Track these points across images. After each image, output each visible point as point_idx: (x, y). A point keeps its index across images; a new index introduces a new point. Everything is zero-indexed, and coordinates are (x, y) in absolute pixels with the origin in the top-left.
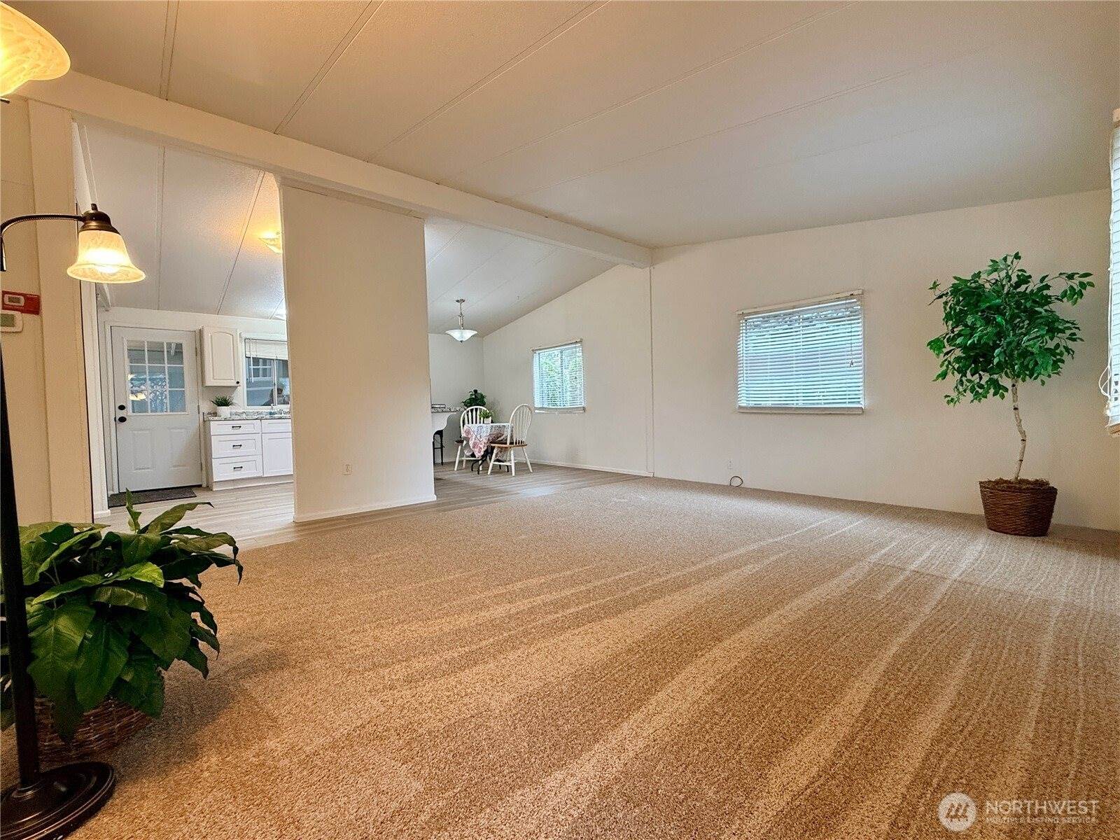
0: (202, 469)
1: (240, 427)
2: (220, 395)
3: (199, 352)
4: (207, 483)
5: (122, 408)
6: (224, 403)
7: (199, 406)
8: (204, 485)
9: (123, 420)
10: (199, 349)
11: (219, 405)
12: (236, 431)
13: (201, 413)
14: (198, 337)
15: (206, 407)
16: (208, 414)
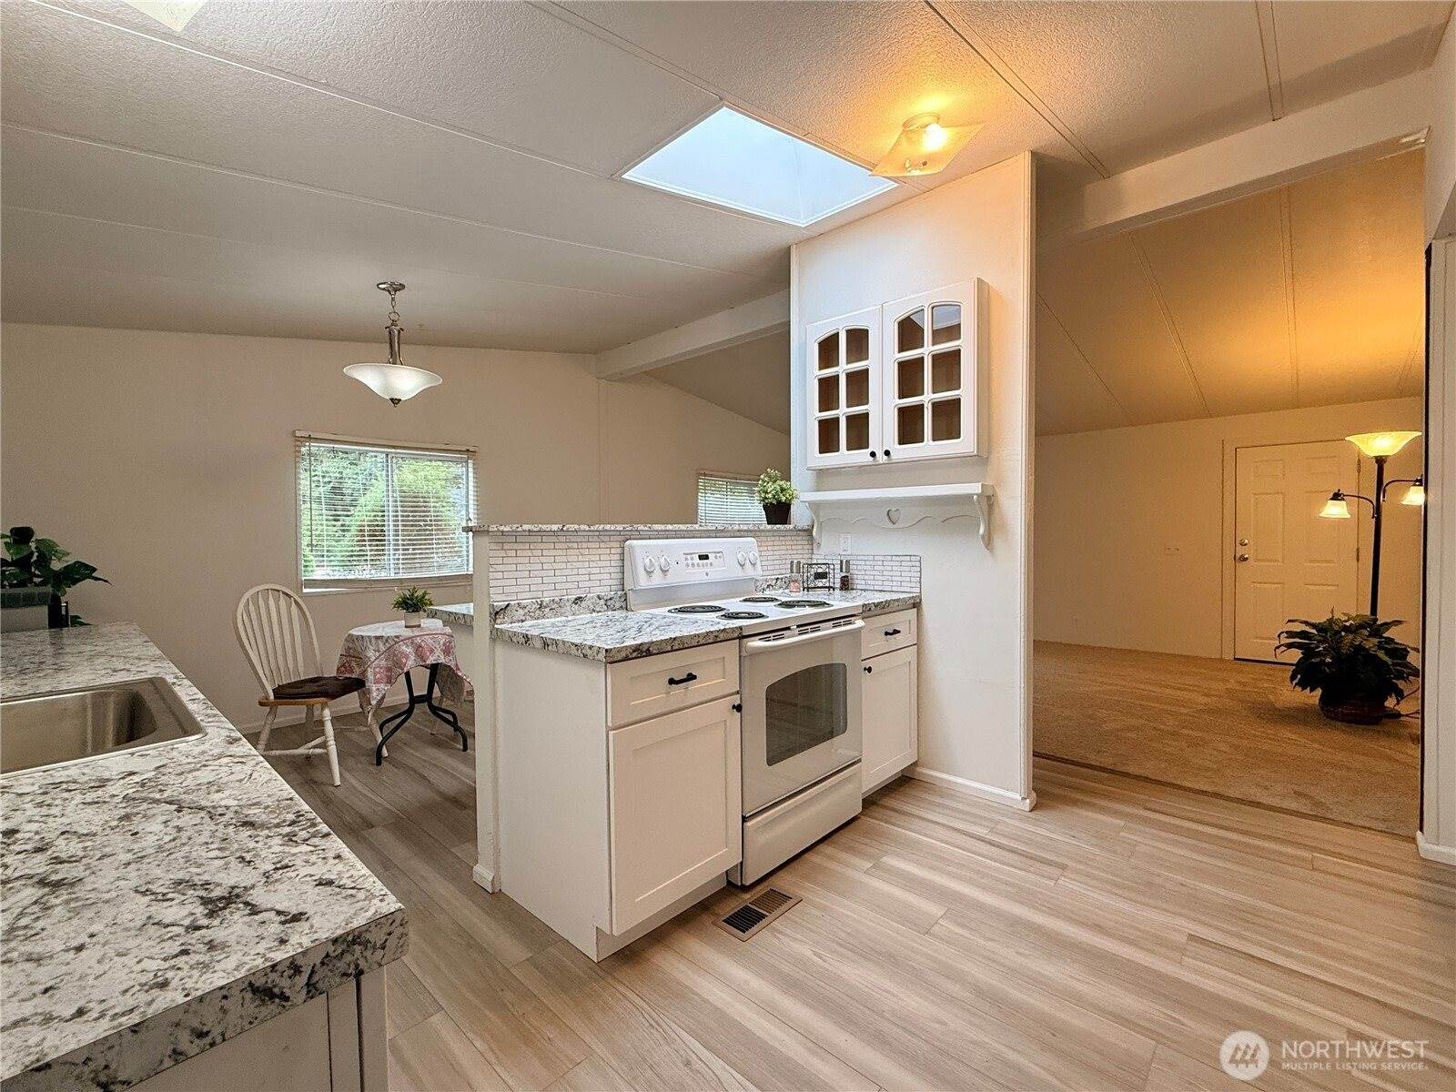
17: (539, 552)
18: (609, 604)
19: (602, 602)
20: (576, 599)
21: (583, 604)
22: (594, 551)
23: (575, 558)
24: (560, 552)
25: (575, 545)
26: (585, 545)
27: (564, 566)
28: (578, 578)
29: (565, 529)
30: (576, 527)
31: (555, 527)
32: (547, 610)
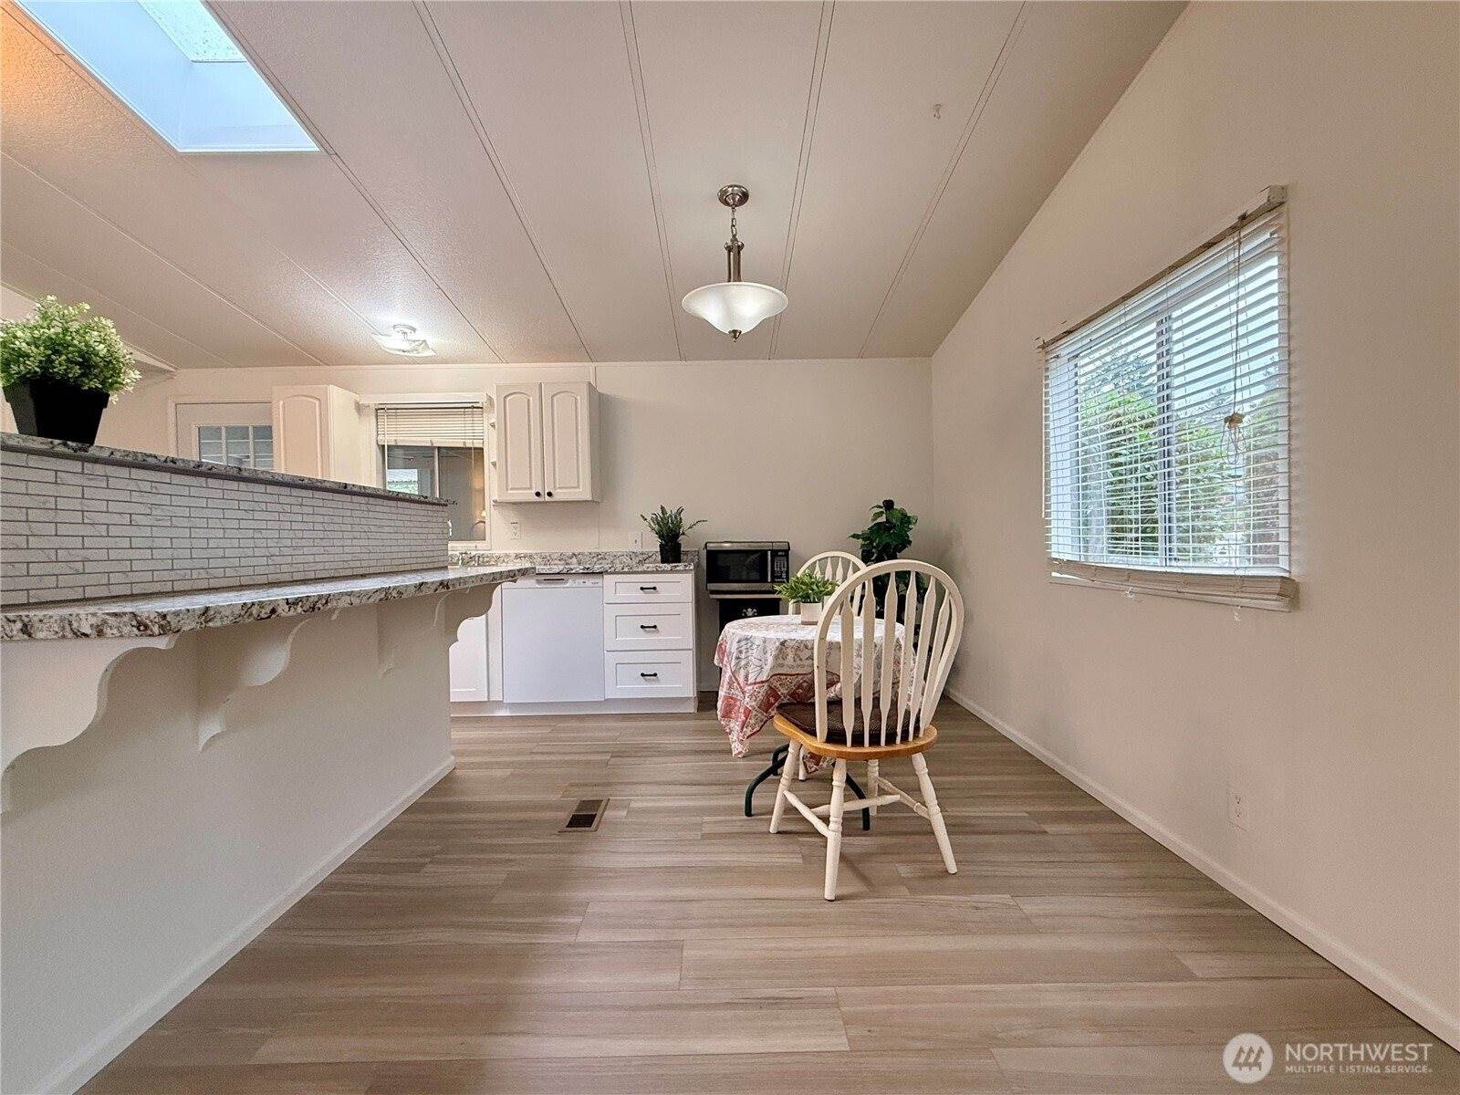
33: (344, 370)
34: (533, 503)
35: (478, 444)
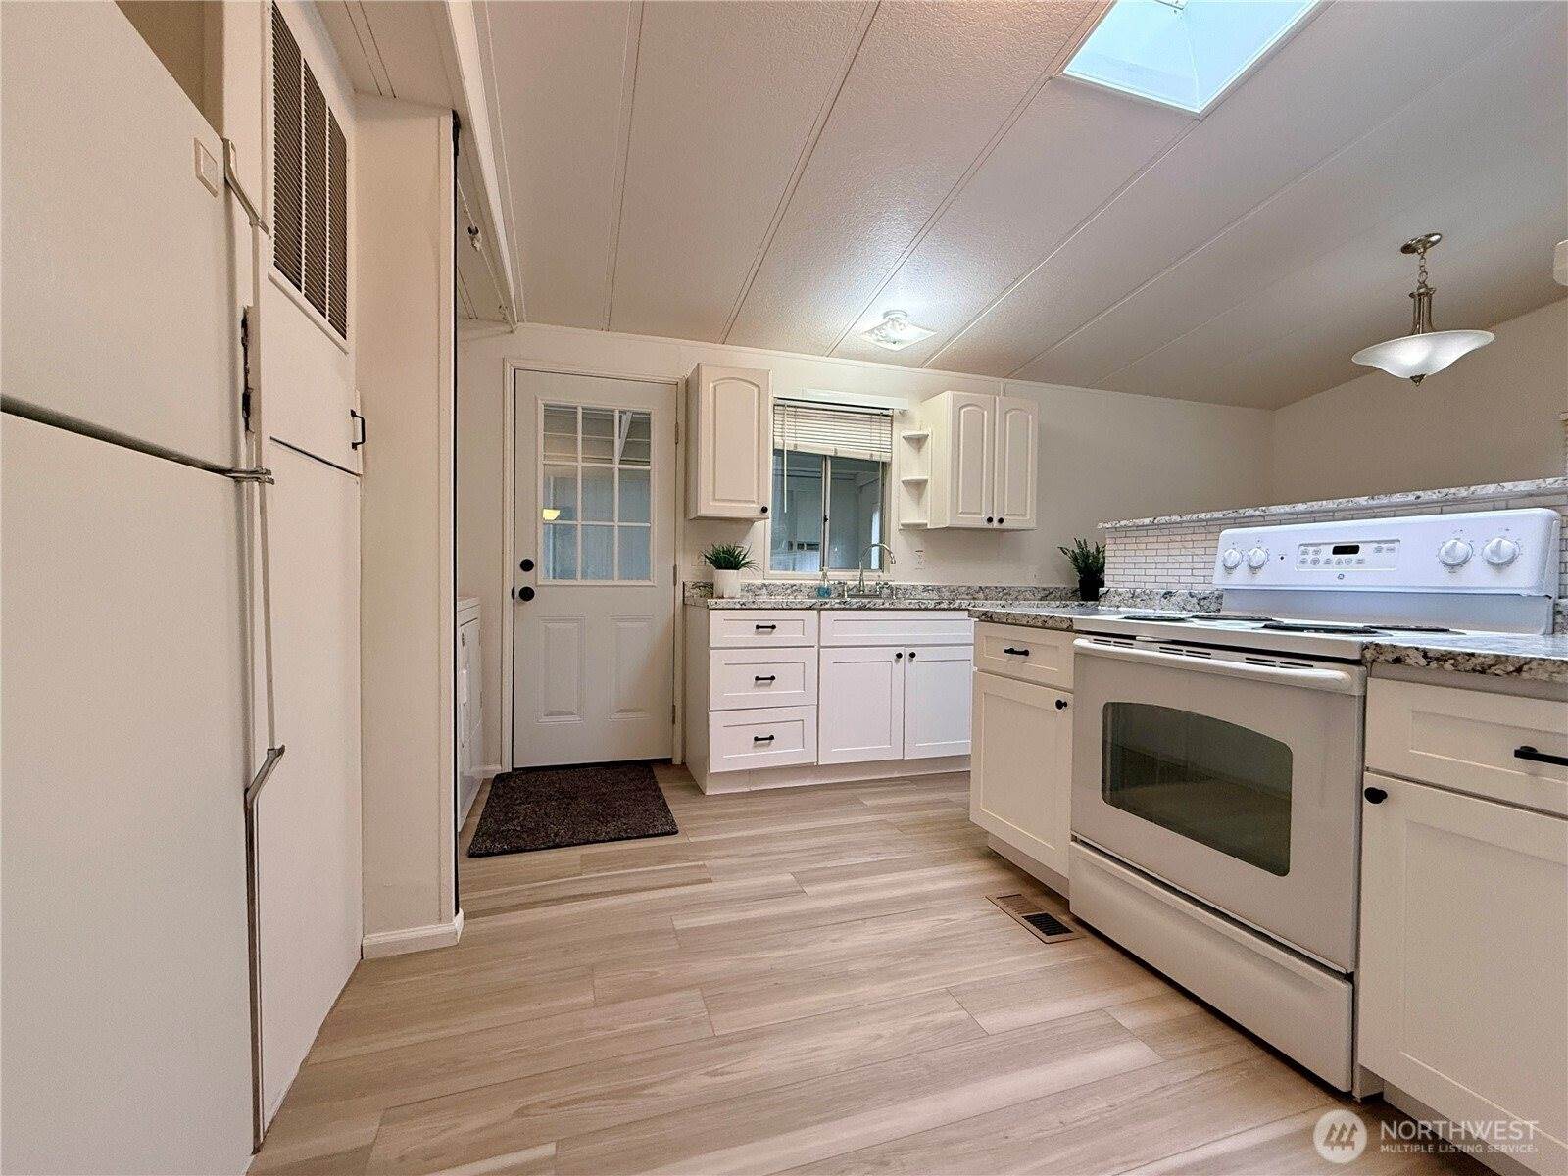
0: (674, 722)
1: (774, 627)
2: (722, 542)
3: (685, 435)
4: (684, 757)
5: (527, 565)
6: (729, 560)
7: (675, 568)
8: (677, 761)
9: (527, 594)
10: (682, 429)
11: (720, 568)
12: (766, 639)
13: (680, 586)
14: (682, 400)
15: (691, 569)
16: (696, 586)
17: (1143, 546)
18: (1202, 603)
19: (1194, 600)
20: (1166, 594)
21: (1173, 599)
22: (1200, 544)
23: (1177, 552)
24: (1162, 546)
25: (1178, 538)
26: (1188, 538)
27: (1165, 559)
28: (1180, 573)
29: (1156, 522)
30: (1167, 518)
31: (1147, 521)
32: (1138, 600)
33: (741, 351)
34: (982, 530)
35: (885, 457)
